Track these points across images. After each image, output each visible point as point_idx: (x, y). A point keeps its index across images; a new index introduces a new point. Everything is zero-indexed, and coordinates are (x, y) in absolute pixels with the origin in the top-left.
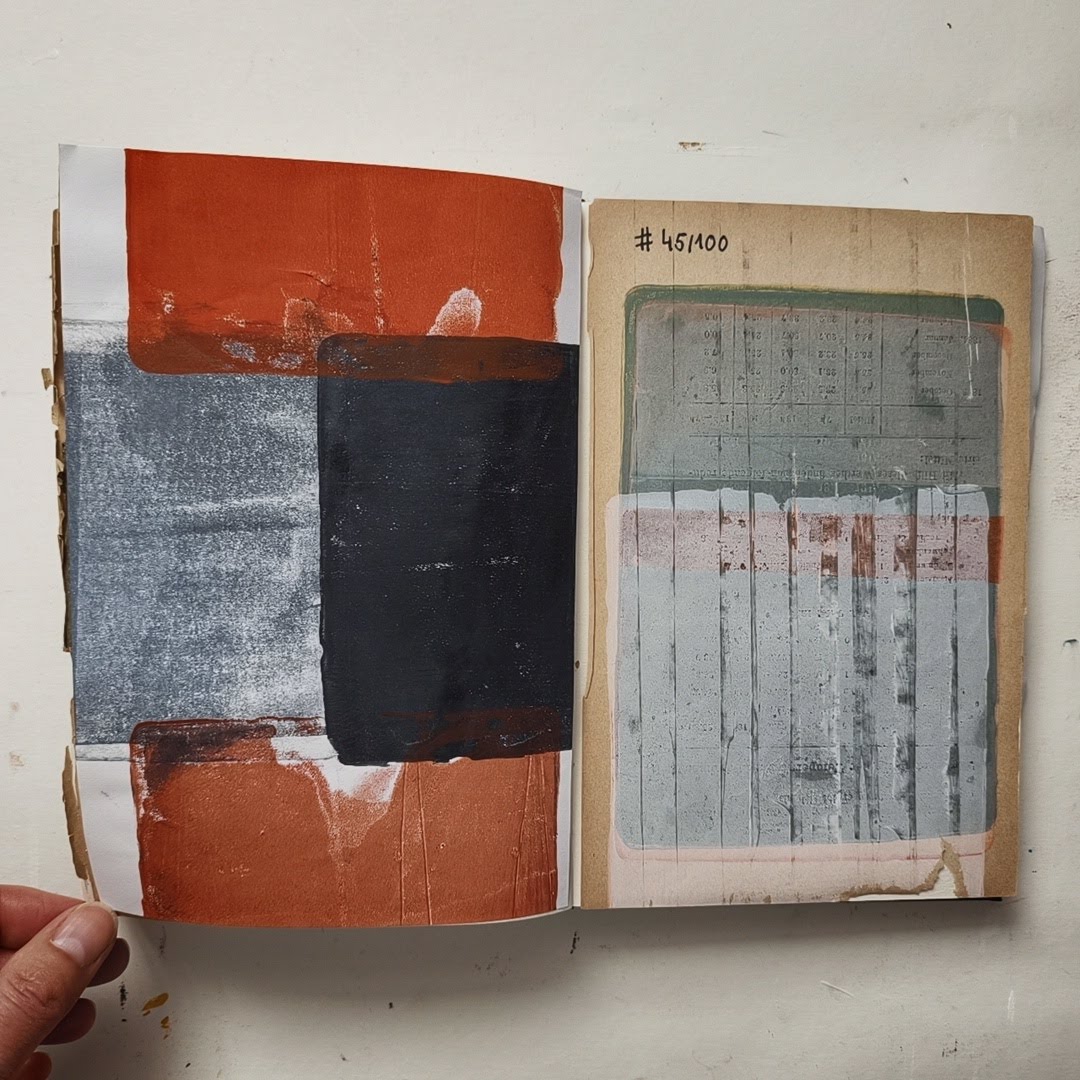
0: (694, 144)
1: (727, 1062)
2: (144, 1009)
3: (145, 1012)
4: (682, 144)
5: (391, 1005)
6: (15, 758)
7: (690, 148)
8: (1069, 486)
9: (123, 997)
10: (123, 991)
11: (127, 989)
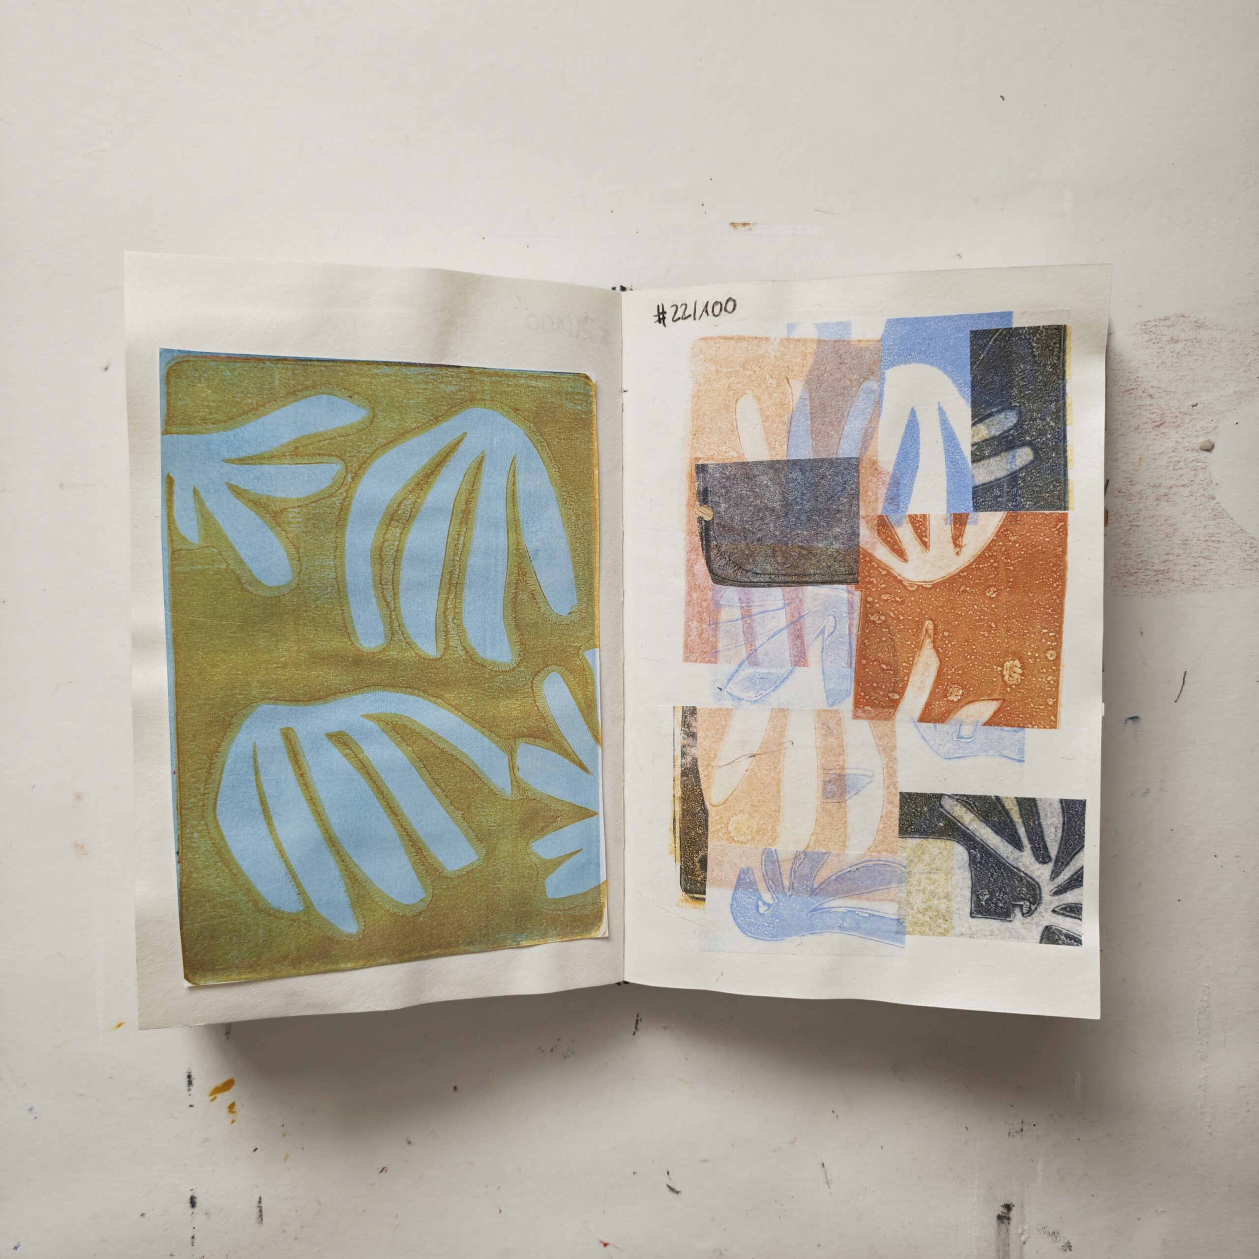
0: (744, 224)
1: (793, 1143)
2: (211, 1095)
3: (212, 1097)
4: (733, 224)
5: (455, 1088)
6: (79, 847)
7: (741, 228)
8: (1129, 562)
9: (190, 1083)
10: (189, 1077)
11: (194, 1075)
